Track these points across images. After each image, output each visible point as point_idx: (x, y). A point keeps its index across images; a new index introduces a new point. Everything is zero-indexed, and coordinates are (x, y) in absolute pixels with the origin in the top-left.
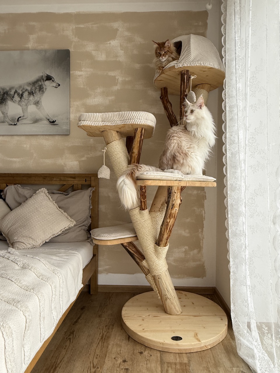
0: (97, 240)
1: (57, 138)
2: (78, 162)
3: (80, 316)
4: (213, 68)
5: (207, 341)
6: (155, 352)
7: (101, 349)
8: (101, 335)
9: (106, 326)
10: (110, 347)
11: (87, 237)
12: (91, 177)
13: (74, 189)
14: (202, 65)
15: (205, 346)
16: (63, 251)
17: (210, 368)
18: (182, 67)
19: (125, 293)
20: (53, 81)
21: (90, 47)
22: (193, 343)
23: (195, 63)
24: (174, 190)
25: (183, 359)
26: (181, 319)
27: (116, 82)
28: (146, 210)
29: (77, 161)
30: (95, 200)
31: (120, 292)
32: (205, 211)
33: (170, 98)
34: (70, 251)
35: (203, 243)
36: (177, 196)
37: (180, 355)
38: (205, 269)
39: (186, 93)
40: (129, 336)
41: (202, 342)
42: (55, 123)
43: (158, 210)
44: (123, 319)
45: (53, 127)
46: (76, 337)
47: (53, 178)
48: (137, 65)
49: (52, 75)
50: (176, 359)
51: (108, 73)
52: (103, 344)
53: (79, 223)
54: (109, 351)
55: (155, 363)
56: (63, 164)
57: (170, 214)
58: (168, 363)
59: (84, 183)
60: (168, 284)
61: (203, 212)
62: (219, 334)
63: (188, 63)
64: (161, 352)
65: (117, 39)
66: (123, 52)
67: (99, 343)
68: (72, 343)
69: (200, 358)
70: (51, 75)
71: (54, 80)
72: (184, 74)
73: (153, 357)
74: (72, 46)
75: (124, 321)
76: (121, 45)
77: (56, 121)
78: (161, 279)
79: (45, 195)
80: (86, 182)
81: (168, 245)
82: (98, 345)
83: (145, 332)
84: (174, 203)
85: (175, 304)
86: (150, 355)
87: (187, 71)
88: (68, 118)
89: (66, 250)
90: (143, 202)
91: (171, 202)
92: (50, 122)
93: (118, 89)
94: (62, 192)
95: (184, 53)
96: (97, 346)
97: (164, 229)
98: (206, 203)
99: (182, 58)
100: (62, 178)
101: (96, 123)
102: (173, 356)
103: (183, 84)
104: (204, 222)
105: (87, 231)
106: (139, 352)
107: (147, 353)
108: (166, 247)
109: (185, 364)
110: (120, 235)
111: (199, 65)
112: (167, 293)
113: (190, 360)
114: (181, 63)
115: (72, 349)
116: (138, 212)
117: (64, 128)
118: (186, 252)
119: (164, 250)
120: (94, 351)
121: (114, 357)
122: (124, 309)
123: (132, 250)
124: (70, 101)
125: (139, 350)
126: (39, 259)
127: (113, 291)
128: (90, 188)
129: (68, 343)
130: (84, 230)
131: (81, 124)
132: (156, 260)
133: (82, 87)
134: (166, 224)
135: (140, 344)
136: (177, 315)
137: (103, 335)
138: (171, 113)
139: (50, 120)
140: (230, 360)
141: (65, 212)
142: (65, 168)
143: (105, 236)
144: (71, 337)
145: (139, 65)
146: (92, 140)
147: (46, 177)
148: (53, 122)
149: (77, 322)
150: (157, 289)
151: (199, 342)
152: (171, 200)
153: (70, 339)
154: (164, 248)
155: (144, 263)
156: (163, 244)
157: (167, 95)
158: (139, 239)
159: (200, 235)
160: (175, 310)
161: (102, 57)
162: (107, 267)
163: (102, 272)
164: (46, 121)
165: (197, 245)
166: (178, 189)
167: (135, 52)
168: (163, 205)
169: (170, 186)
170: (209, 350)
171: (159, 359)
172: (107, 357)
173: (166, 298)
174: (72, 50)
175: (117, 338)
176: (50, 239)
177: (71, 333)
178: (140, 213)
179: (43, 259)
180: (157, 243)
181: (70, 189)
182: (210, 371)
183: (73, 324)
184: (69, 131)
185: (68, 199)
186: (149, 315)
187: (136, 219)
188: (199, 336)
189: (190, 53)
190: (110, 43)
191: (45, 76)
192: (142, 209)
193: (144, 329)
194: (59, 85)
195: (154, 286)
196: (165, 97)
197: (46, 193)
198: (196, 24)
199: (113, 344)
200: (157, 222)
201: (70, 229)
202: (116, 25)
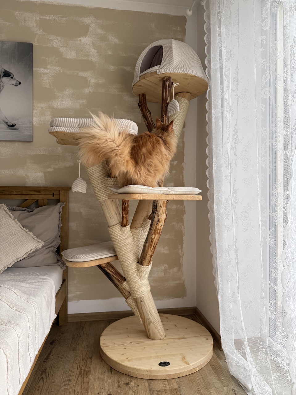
0: (71, 262)
1: (17, 144)
2: (43, 173)
3: (51, 352)
4: (195, 76)
5: (195, 363)
6: (142, 381)
7: (82, 386)
8: (79, 370)
9: (83, 360)
10: (90, 382)
11: (56, 260)
12: (60, 191)
13: (38, 204)
14: (185, 72)
15: (194, 368)
16: (32, 276)
17: (201, 390)
18: (165, 73)
19: (100, 321)
20: (12, 78)
21: (57, 42)
22: (181, 367)
23: (178, 70)
24: (159, 205)
25: (173, 385)
26: (166, 343)
27: (88, 83)
28: (127, 227)
29: (41, 172)
30: (64, 218)
31: (94, 321)
32: (184, 227)
33: (149, 106)
34: (40, 277)
35: (183, 260)
36: (163, 210)
37: (169, 381)
38: (186, 288)
39: (168, 102)
40: (111, 367)
41: (191, 364)
42: (15, 127)
43: (140, 225)
44: (103, 349)
45: (12, 132)
46: (49, 376)
47: (13, 192)
48: (112, 67)
49: (11, 70)
50: (166, 386)
51: (78, 74)
52: (82, 380)
53: (47, 244)
54: (91, 387)
55: (144, 393)
56: (24, 175)
57: (155, 230)
58: (158, 391)
59: (51, 197)
60: (151, 306)
61: (183, 227)
62: (206, 354)
63: (170, 70)
64: (149, 381)
65: (89, 37)
66: (95, 51)
67: (78, 379)
68: (46, 382)
69: (190, 382)
70: (9, 71)
71: (13, 76)
72: (167, 80)
73: (140, 387)
74: (36, 40)
75: (105, 351)
76: (93, 43)
77: (15, 125)
78: (144, 302)
79: (4, 212)
80: (53, 196)
81: (152, 264)
82: (77, 381)
83: (129, 360)
84: (159, 218)
85: (159, 328)
86: (137, 385)
87: (170, 78)
88: (31, 122)
89: (35, 275)
90: (125, 218)
91: (156, 217)
92: (9, 126)
93: (90, 91)
94: (25, 208)
95: (166, 58)
96: (76, 383)
97: (148, 247)
98: (185, 217)
99: (164, 63)
100: (24, 192)
101: (72, 130)
102: (161, 383)
103: (165, 91)
104: (184, 238)
105: (56, 253)
106: (124, 384)
107: (134, 383)
108: (149, 266)
109: (176, 389)
110: (99, 255)
111: (182, 72)
112: (150, 317)
113: (180, 385)
114: (163, 69)
115: (47, 390)
116: (118, 229)
117: (25, 133)
118: (165, 271)
119: (147, 269)
120: (74, 389)
121: (97, 392)
122: (102, 338)
123: (112, 272)
124: (33, 103)
125: (124, 382)
126: (8, 287)
127: (86, 320)
128: (59, 204)
129: (41, 384)
130: (52, 251)
131: (53, 130)
132: (138, 280)
133: (47, 87)
134: (151, 240)
135: (124, 375)
136: (161, 339)
137: (81, 369)
138: (151, 122)
139: (9, 123)
140: (220, 379)
141: (30, 231)
142: (27, 180)
143: (81, 257)
144: (44, 376)
145: (114, 67)
146: (60, 149)
147: (4, 190)
148: (12, 126)
149: (48, 359)
150: (138, 313)
151: (188, 365)
152: (156, 215)
153: (43, 378)
154: (147, 266)
155: (125, 285)
156: (146, 263)
157: (146, 103)
158: (119, 258)
159: (180, 252)
160: (158, 334)
161: (71, 55)
162: (78, 293)
163: (72, 300)
164: (3, 125)
165: (176, 262)
166: (163, 203)
167: (110, 52)
168: (145, 221)
169: (155, 200)
170: (198, 372)
171: (147, 387)
172: (89, 393)
173: (149, 322)
174: (35, 44)
175: (97, 371)
176: (13, 264)
177: (43, 372)
178: (121, 230)
179: (13, 287)
180: (140, 262)
181: (33, 205)
182: (201, 393)
183: (44, 361)
184: (32, 137)
185: (33, 217)
186: (131, 343)
187: (117, 236)
188: (187, 359)
189: (172, 59)
190: (81, 40)
191: (3, 72)
192: (123, 225)
193: (127, 358)
194: (20, 83)
195: (135, 310)
196: (144, 104)
197: (5, 210)
198: (175, 29)
199: (94, 379)
200: (139, 239)
201: (37, 250)
202: (87, 21)
